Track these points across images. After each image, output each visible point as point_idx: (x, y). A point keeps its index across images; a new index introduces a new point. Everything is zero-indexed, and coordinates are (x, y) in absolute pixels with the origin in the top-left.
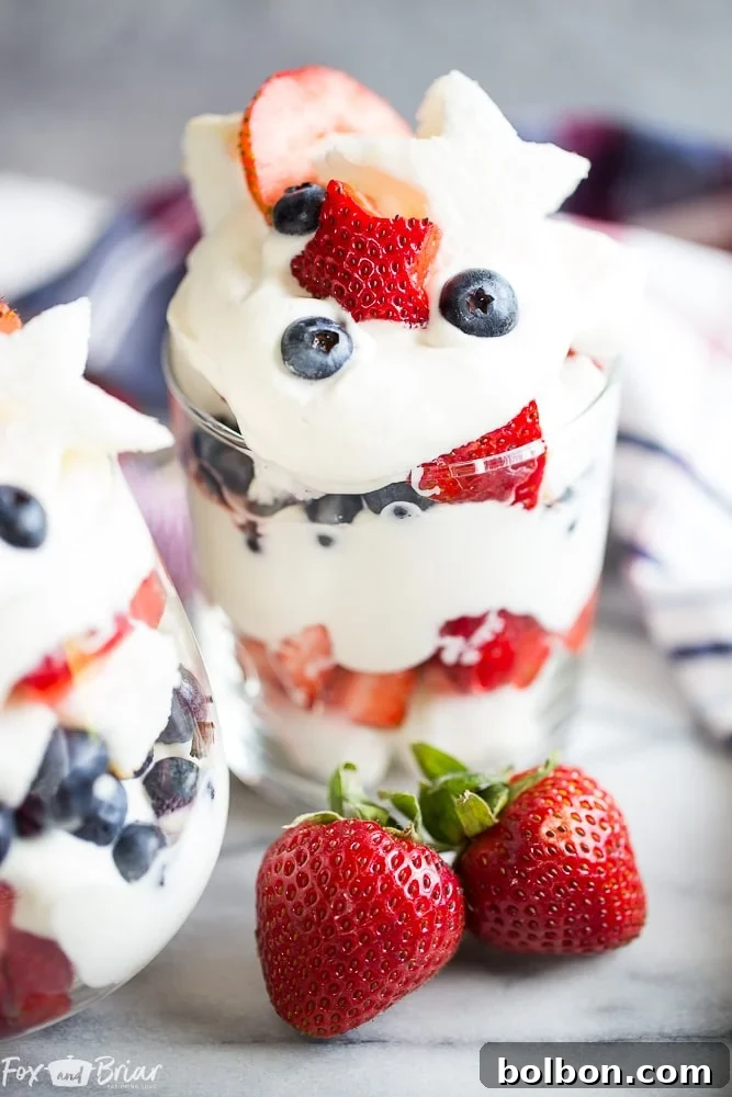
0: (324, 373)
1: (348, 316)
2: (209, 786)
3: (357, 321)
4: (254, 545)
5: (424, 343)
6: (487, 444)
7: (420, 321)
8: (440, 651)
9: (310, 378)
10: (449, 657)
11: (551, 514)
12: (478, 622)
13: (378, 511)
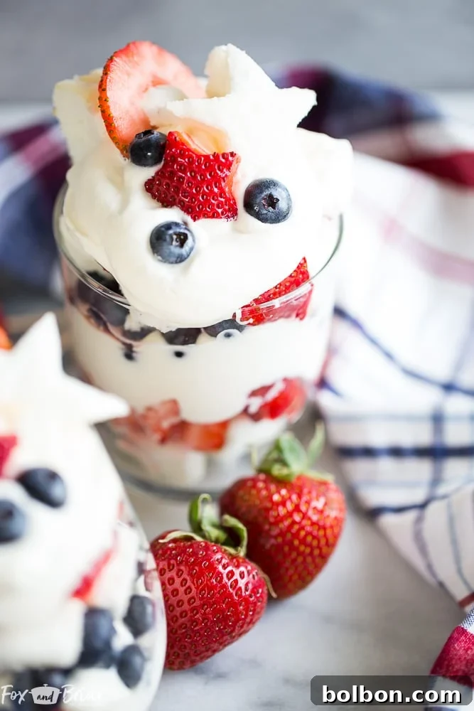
0: (180, 259)
1: (189, 219)
3: (195, 220)
4: (130, 357)
5: (237, 231)
6: (279, 288)
7: (233, 217)
8: (248, 406)
9: (172, 263)
10: (253, 409)
12: (270, 387)
13: (214, 336)
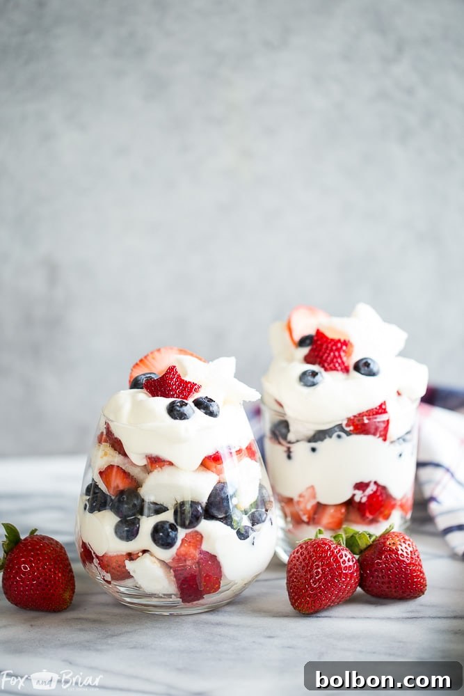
0: (313, 384)
2: (271, 519)
4: (289, 457)
6: (369, 413)
7: (347, 372)
8: (354, 495)
9: (308, 386)
10: (357, 499)
11: (392, 446)
12: (367, 485)
13: (331, 437)
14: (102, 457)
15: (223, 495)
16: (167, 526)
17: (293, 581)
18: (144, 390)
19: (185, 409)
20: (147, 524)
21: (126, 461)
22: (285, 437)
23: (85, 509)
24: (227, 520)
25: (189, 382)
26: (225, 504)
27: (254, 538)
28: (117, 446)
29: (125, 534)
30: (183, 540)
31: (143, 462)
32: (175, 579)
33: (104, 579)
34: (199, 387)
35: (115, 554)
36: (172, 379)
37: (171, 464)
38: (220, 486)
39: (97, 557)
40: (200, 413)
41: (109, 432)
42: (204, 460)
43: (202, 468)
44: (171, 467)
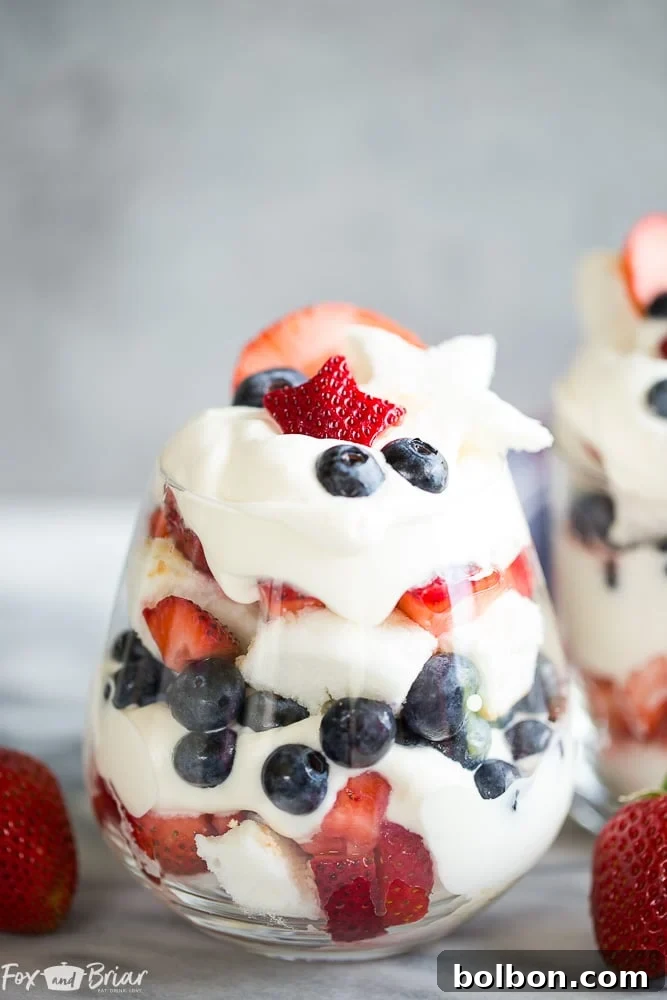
2: (561, 743)
4: (611, 582)
14: (150, 575)
15: (446, 689)
16: (303, 758)
17: (607, 898)
18: (263, 412)
19: (362, 471)
20: (254, 747)
21: (210, 587)
22: (603, 532)
23: (107, 695)
24: (455, 746)
25: (377, 401)
26: (450, 710)
27: (517, 793)
28: (189, 548)
29: (198, 771)
30: (340, 794)
31: (252, 595)
32: (316, 887)
33: (144, 871)
34: (401, 412)
35: (173, 814)
36: (334, 390)
37: (319, 605)
38: (437, 663)
39: (130, 818)
40: (397, 482)
41: (173, 515)
42: (402, 598)
43: (400, 616)
44: (319, 614)
